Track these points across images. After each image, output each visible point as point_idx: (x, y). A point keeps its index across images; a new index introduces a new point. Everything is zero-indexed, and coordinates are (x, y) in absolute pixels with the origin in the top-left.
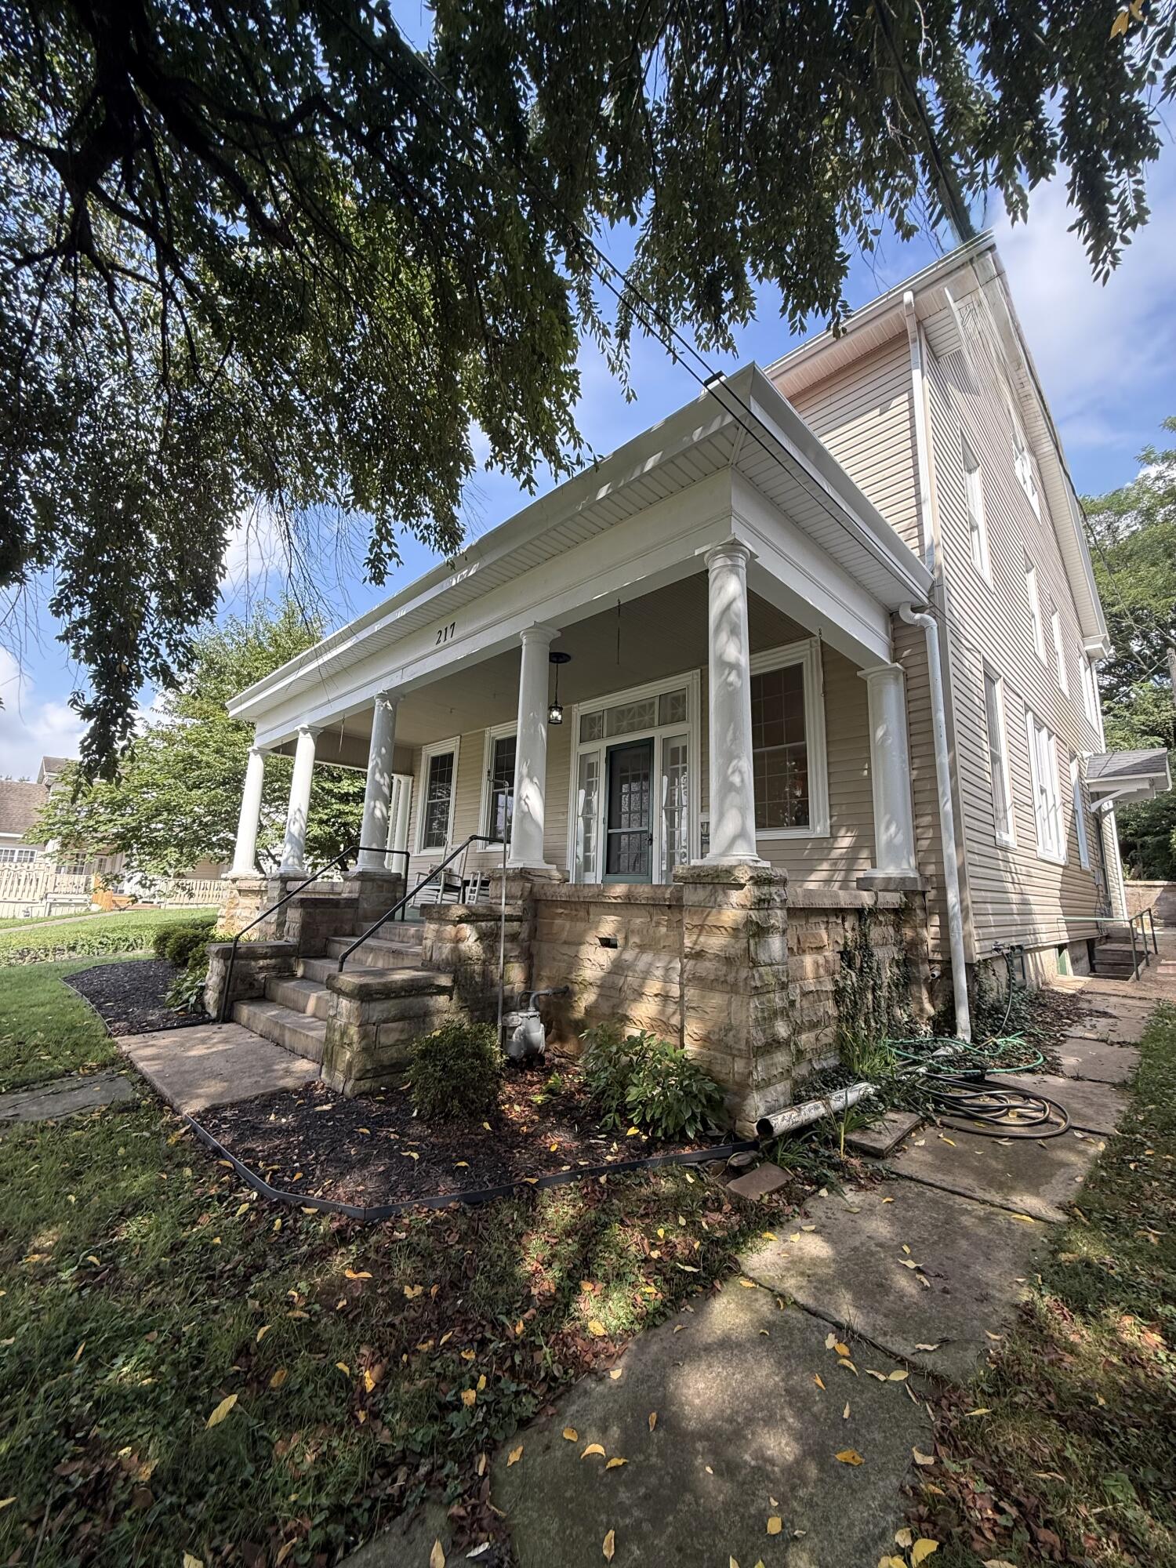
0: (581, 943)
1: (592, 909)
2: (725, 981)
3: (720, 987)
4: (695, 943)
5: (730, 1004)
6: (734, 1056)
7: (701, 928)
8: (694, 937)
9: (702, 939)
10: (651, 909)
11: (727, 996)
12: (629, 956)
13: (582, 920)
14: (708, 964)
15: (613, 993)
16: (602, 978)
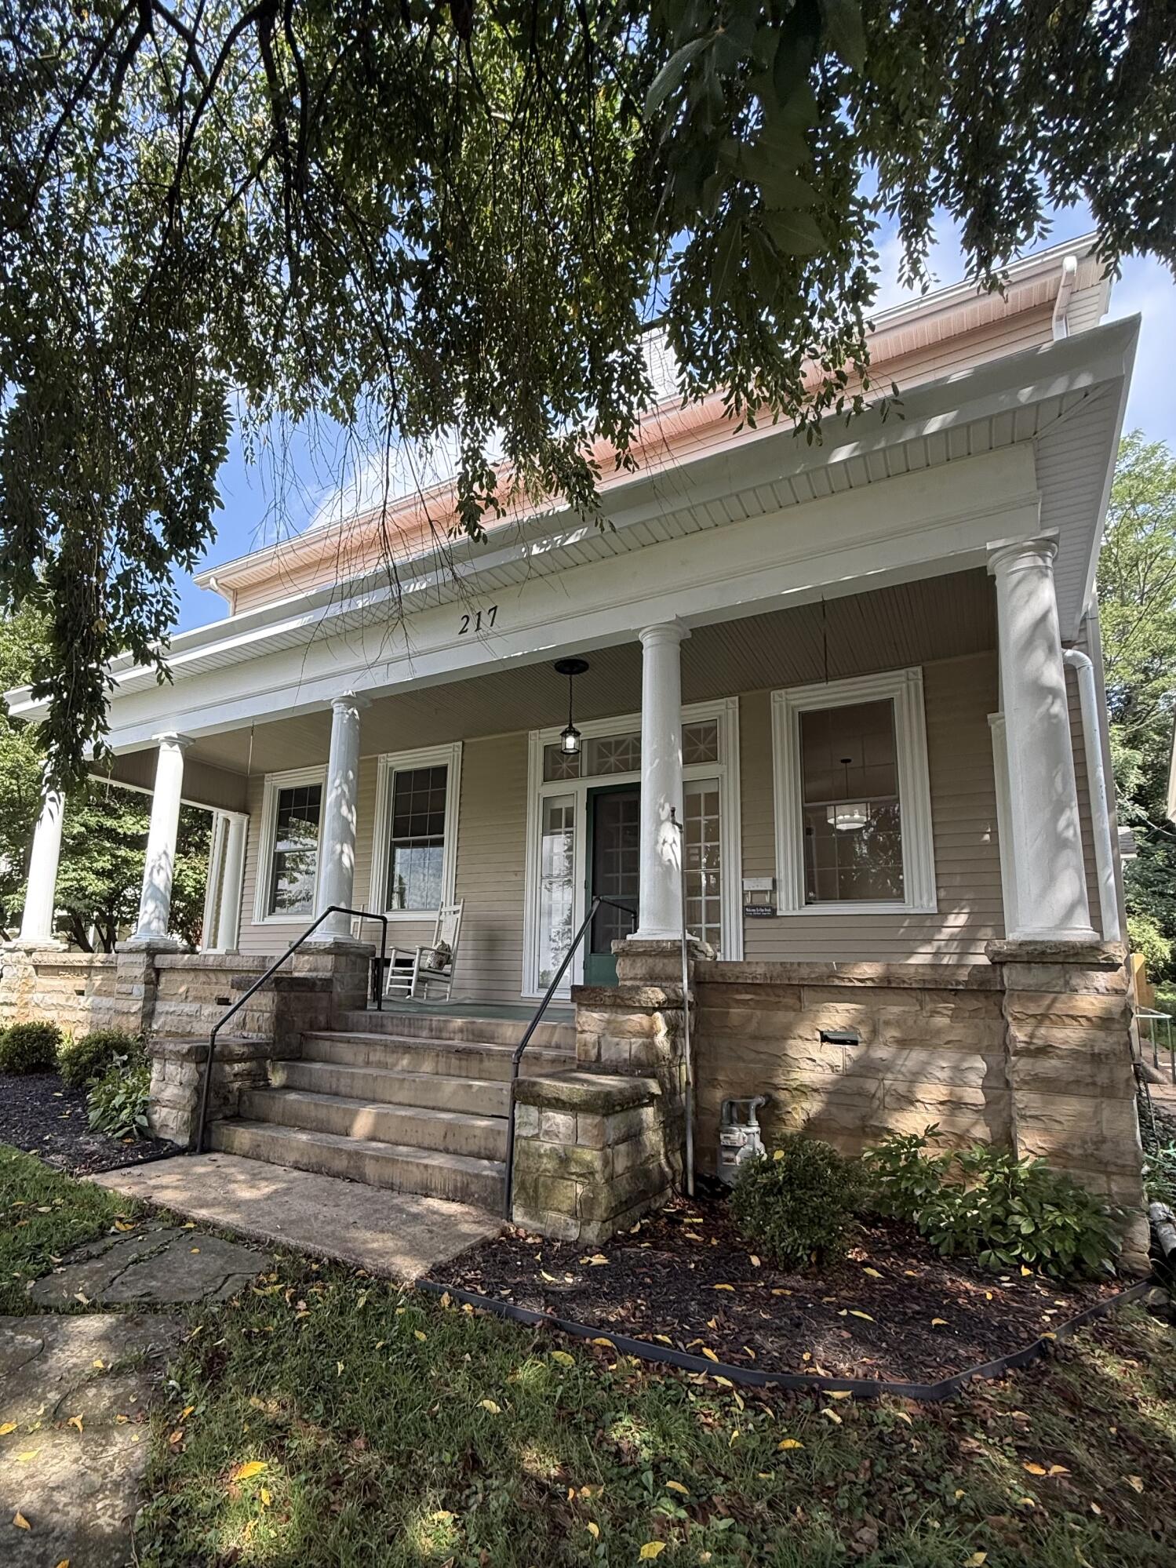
0: (786, 1039)
1: (806, 994)
2: (1094, 1084)
3: (1083, 1091)
4: (1032, 1036)
5: (1097, 1110)
6: (1109, 1174)
7: (1042, 1018)
8: (1029, 1029)
9: (1043, 1031)
10: (919, 994)
11: (1091, 1102)
12: (881, 1053)
13: (787, 1008)
14: (1054, 1062)
15: (857, 1100)
16: (834, 1083)
